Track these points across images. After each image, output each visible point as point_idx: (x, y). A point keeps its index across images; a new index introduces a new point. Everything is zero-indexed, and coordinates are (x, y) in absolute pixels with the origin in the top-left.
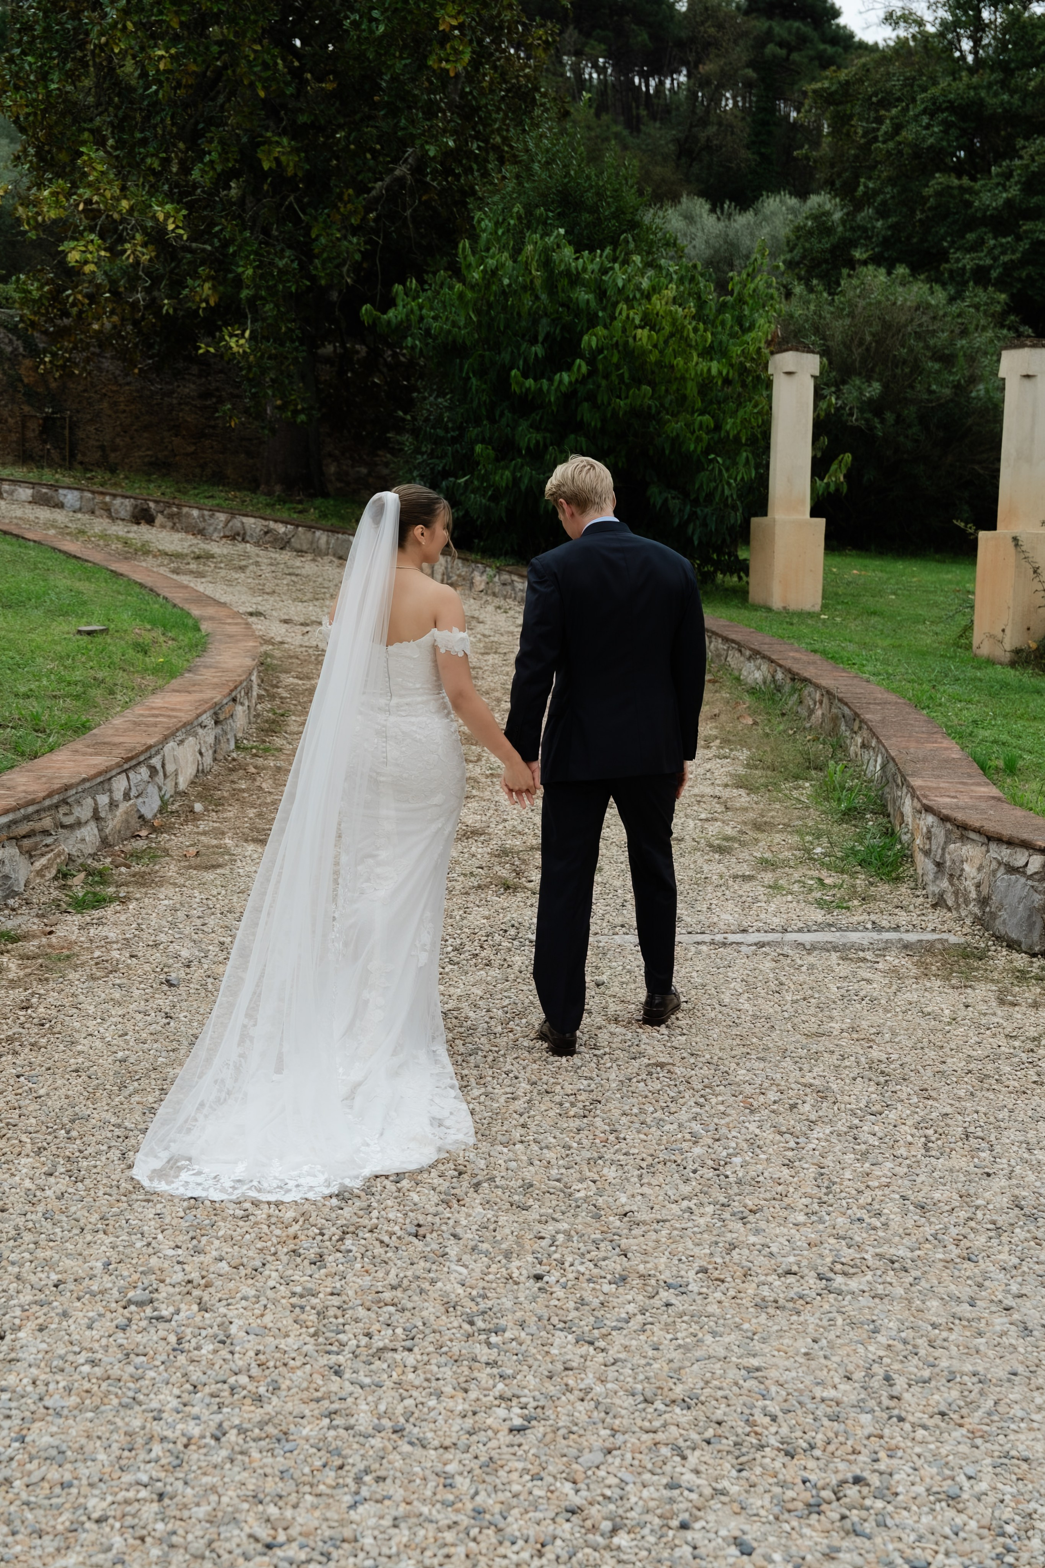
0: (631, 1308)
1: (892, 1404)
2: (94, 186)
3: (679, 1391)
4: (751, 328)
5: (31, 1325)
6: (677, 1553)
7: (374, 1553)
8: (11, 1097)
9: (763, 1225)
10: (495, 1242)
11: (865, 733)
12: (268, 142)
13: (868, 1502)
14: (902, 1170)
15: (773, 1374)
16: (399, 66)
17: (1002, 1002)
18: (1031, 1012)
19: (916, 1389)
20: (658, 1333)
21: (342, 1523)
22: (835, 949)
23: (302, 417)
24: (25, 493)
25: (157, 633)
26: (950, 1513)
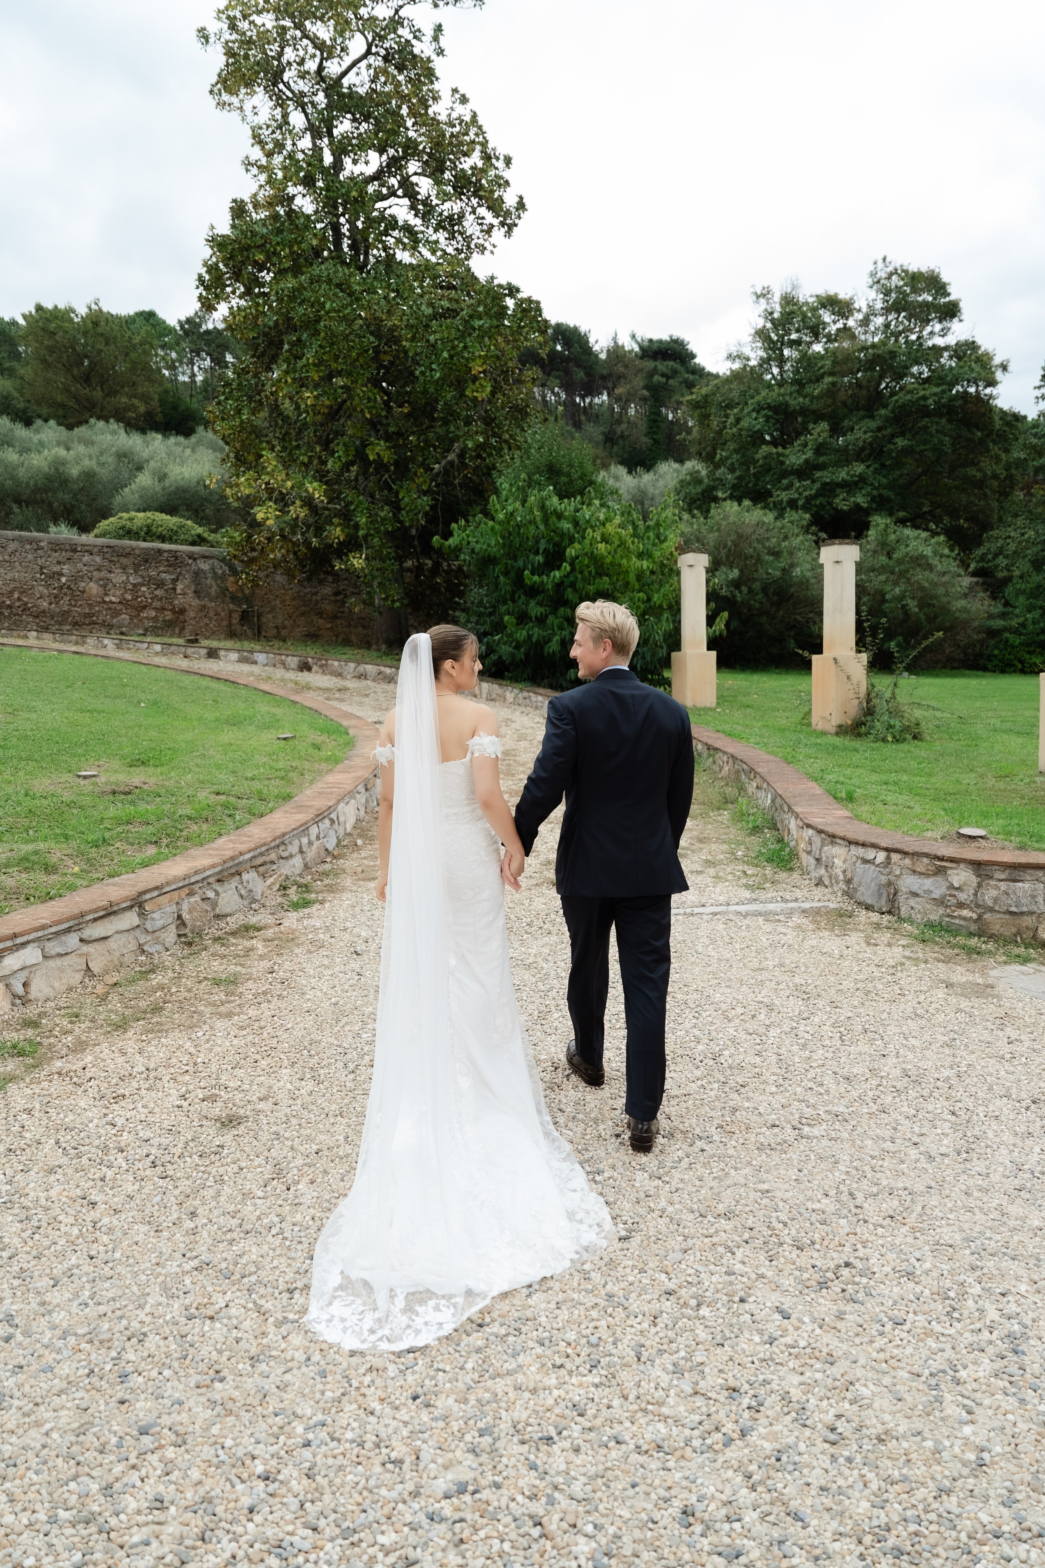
0: (680, 1153)
1: (858, 1211)
2: (271, 474)
3: (721, 1208)
4: (665, 540)
5: (305, 1180)
6: (742, 1318)
7: (548, 1328)
8: (270, 1030)
9: (751, 1094)
10: (587, 1114)
11: (758, 779)
12: (372, 444)
13: (857, 1279)
14: (830, 1055)
15: (779, 1194)
16: (449, 396)
17: (868, 944)
18: (887, 949)
19: (870, 1201)
20: (701, 1171)
21: (525, 1307)
22: (760, 914)
23: (397, 604)
24: (234, 656)
25: (324, 737)
26: (911, 1285)
